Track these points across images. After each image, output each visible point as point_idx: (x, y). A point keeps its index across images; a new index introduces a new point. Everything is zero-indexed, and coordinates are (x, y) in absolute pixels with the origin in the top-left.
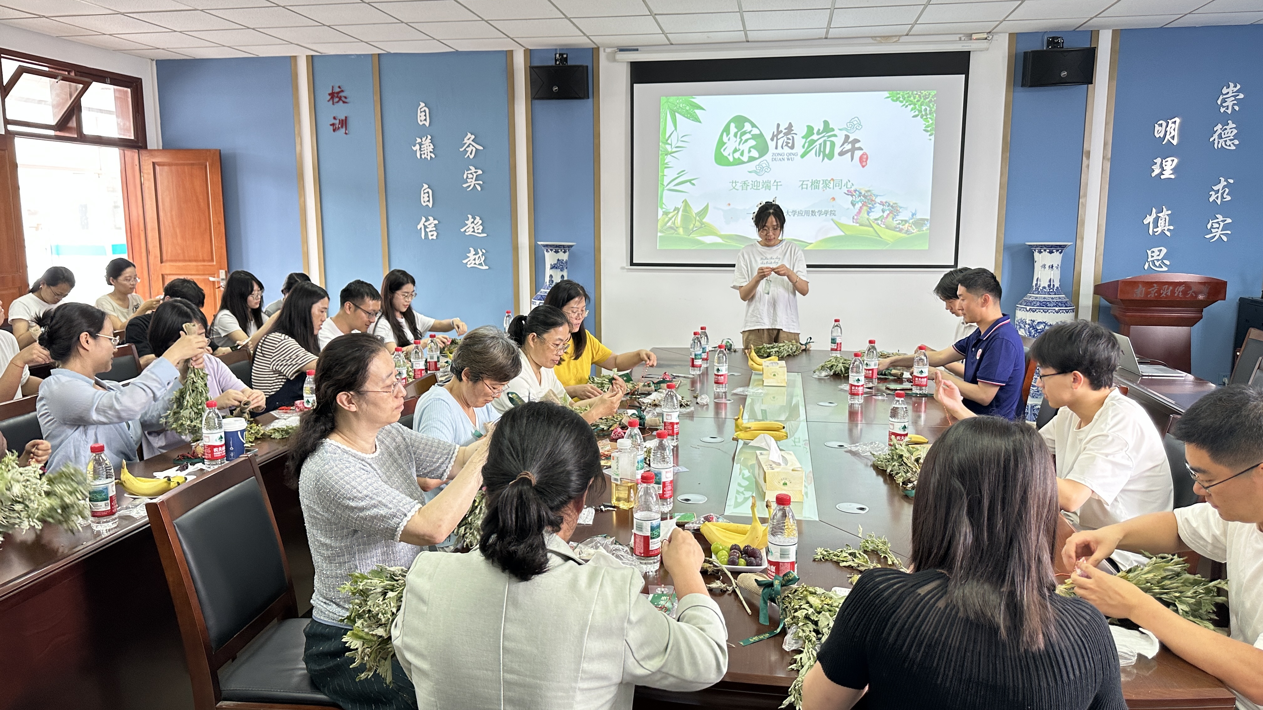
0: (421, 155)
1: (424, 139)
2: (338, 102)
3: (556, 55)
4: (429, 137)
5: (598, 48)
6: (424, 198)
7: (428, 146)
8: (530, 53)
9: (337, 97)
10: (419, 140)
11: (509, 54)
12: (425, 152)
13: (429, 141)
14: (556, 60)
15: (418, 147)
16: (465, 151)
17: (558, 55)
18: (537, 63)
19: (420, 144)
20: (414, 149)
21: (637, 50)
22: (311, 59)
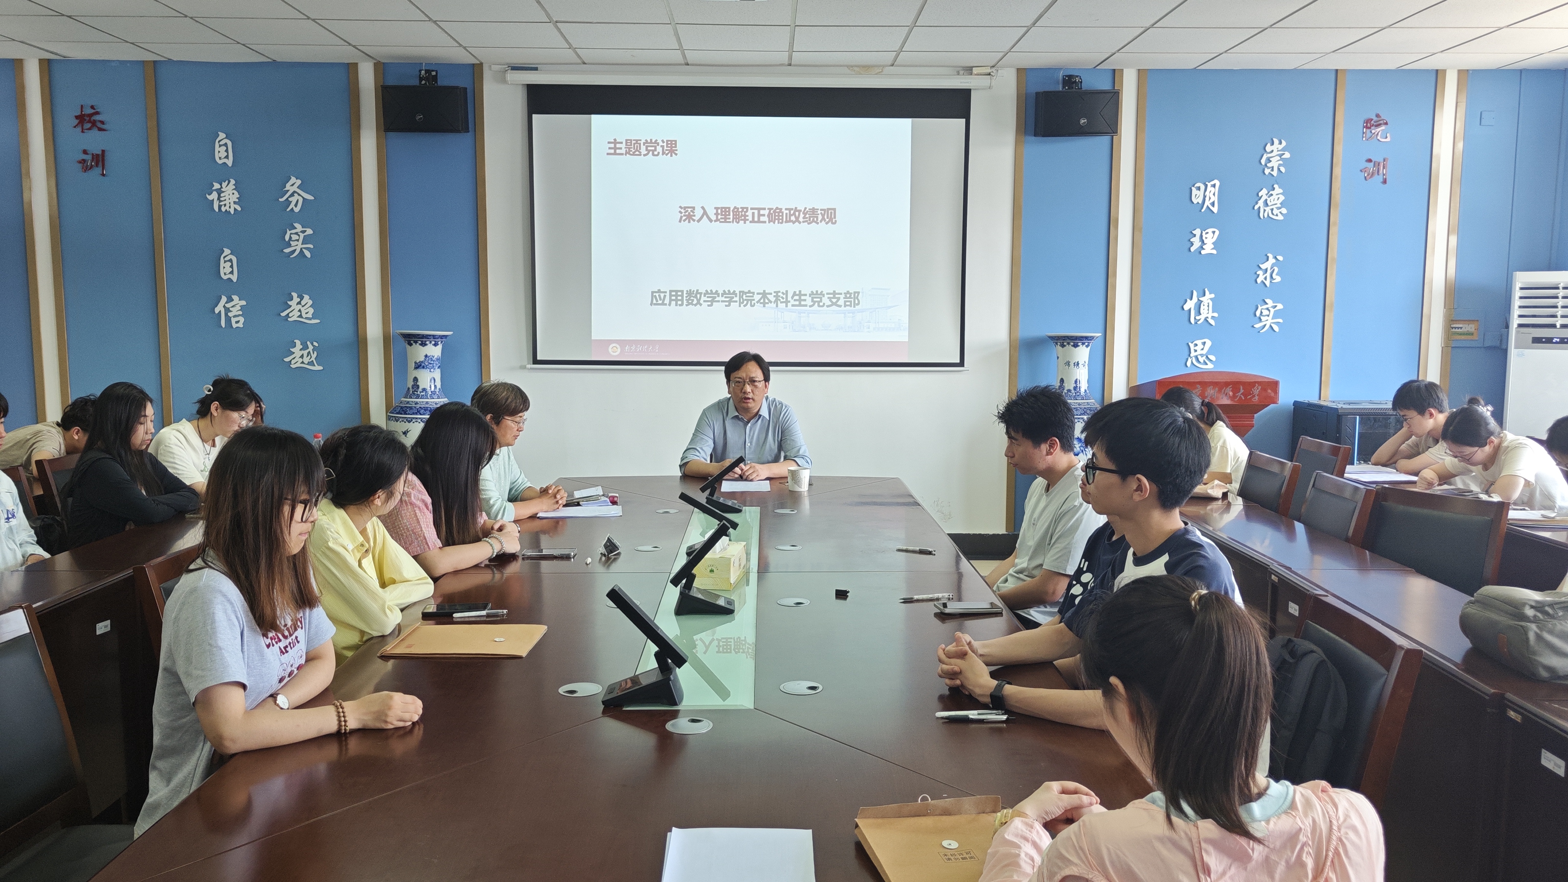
0: (220, 207)
1: (224, 184)
2: (90, 129)
3: (420, 71)
4: (233, 182)
5: (481, 64)
6: (225, 268)
7: (231, 194)
8: (381, 68)
9: (89, 122)
10: (217, 186)
11: (351, 69)
12: (227, 202)
13: (232, 186)
14: (421, 79)
15: (214, 196)
16: (288, 202)
17: (423, 72)
18: (391, 82)
19: (219, 192)
20: (210, 197)
21: (536, 69)
22: (47, 66)
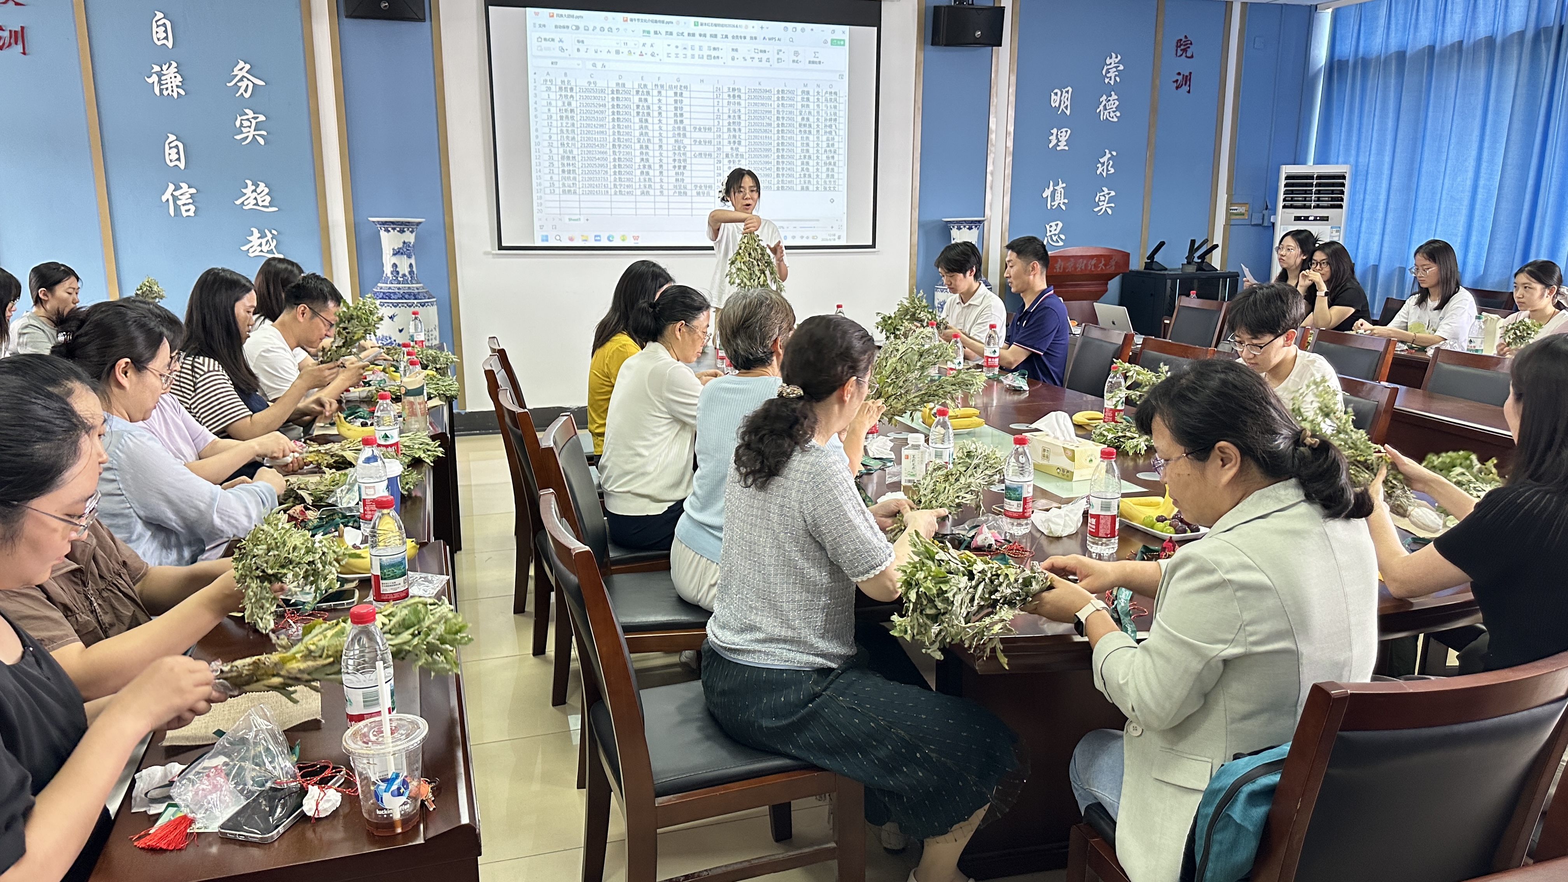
0: (161, 90)
1: (165, 67)
4: (174, 64)
6: (171, 155)
7: (172, 78)
10: (157, 68)
12: (169, 86)
13: (173, 69)
15: (155, 78)
16: (237, 87)
19: (160, 75)
20: (150, 81)
